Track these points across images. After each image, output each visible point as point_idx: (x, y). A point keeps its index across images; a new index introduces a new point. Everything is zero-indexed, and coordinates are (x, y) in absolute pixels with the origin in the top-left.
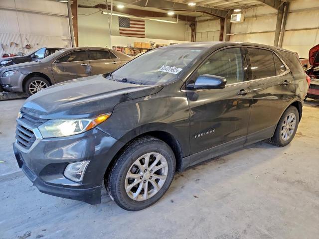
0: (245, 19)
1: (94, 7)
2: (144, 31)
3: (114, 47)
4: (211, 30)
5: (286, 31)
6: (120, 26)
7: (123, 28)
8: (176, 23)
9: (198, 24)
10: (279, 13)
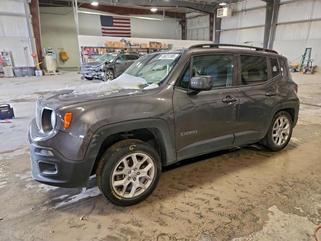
2: (130, 30)
3: (82, 47)
4: (201, 27)
5: (277, 25)
6: (102, 25)
7: (105, 27)
8: (162, 20)
9: (188, 21)
10: (268, 5)
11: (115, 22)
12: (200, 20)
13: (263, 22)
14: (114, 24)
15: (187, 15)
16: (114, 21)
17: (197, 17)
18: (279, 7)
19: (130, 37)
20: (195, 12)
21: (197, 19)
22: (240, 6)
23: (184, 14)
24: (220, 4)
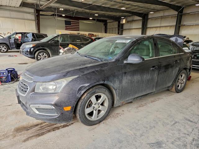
0: (128, 22)
1: (51, 15)
2: (79, 27)
4: (114, 27)
5: (147, 28)
8: (95, 23)
9: (108, 24)
10: (143, 19)
11: (72, 23)
12: (114, 24)
13: (141, 27)
15: (108, 21)
17: (112, 22)
18: (147, 20)
19: (79, 31)
23: (106, 21)
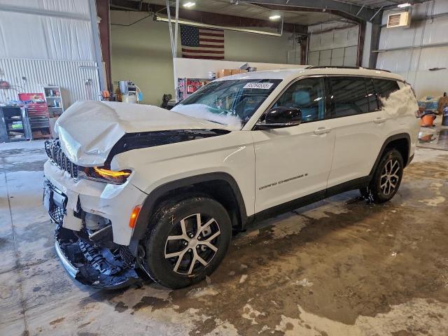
2: (223, 52)
3: (180, 80)
4: (337, 46)
6: (182, 44)
7: (187, 48)
8: (280, 35)
9: (313, 38)
11: (203, 40)
12: (336, 36)
14: (201, 43)
15: (310, 29)
16: (201, 37)
17: (330, 30)
20: (338, 20)
21: (331, 33)
22: (422, 9)
23: (305, 27)
24: (399, 6)
